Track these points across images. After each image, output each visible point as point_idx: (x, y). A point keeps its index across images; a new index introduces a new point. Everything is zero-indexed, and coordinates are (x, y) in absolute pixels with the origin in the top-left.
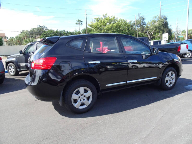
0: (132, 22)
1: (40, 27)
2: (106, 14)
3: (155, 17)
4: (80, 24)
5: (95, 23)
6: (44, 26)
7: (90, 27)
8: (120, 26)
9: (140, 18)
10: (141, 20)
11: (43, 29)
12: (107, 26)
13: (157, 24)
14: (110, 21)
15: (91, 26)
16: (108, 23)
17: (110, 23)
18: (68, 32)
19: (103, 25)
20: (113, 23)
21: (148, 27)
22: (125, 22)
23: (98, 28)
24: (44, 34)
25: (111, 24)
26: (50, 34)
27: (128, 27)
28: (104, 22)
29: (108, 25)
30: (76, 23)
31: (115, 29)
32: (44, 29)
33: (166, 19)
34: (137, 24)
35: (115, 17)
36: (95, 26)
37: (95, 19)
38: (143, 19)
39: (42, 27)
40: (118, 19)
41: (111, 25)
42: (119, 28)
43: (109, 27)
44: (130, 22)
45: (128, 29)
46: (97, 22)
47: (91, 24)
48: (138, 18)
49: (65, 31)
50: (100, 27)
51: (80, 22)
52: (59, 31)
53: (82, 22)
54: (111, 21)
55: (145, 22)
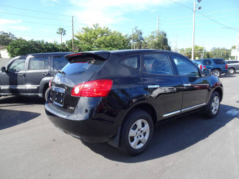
0: (128, 36)
1: (4, 33)
2: (97, 24)
3: (154, 32)
4: (63, 34)
5: (83, 34)
6: (10, 33)
7: (76, 39)
8: (114, 40)
9: (137, 32)
10: (138, 35)
11: (8, 37)
12: (98, 39)
13: (156, 40)
14: (102, 33)
15: (78, 37)
16: (99, 36)
17: (102, 36)
18: (48, 43)
19: (93, 37)
20: (106, 36)
21: (146, 43)
22: (120, 35)
23: (87, 41)
24: (13, 45)
25: (104, 36)
26: (22, 45)
27: (123, 41)
28: (95, 33)
29: (100, 38)
30: (57, 33)
31: (109, 43)
32: (10, 38)
33: (165, 35)
34: (134, 39)
35: (107, 28)
36: (83, 37)
37: (83, 29)
38: (141, 33)
39: (7, 34)
40: (112, 31)
41: (103, 38)
42: (113, 42)
43: (101, 40)
44: (126, 36)
45: (124, 44)
46: (86, 33)
47: (78, 35)
48: (135, 31)
49: (43, 42)
50: (90, 39)
51: (62, 32)
52: (34, 40)
53: (65, 31)
54: (104, 33)
55: (143, 37)
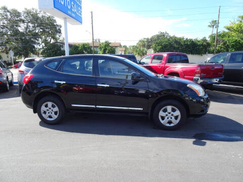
4: (215, 27)
7: (227, 31)
30: (209, 26)
32: (165, 36)
36: (235, 28)
39: (164, 33)
47: (228, 26)
49: (183, 38)
51: (214, 24)
